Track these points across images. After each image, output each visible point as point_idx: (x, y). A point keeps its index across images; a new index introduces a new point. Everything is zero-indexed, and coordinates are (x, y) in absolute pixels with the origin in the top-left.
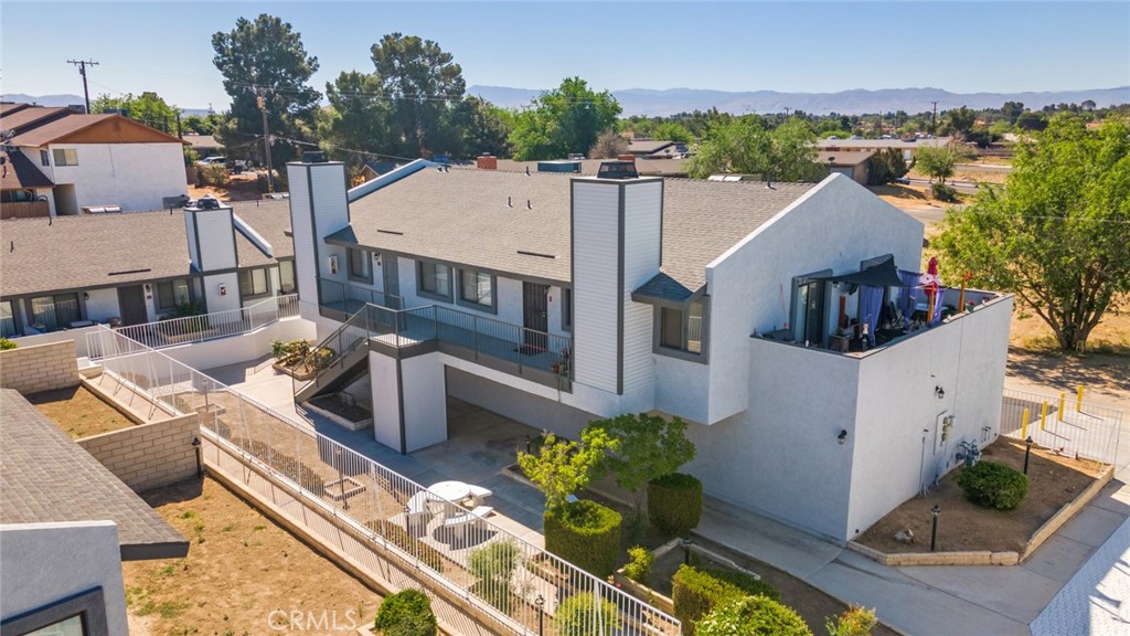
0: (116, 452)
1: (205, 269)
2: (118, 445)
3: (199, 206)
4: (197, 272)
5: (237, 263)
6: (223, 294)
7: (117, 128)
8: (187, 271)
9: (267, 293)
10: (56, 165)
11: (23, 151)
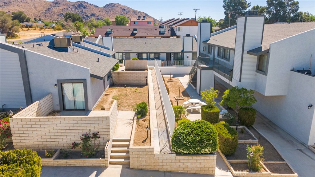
0: (131, 76)
1: (184, 51)
2: (132, 74)
5: (192, 50)
6: (188, 57)
7: (192, 22)
8: (181, 51)
10: (178, 31)
11: (174, 28)
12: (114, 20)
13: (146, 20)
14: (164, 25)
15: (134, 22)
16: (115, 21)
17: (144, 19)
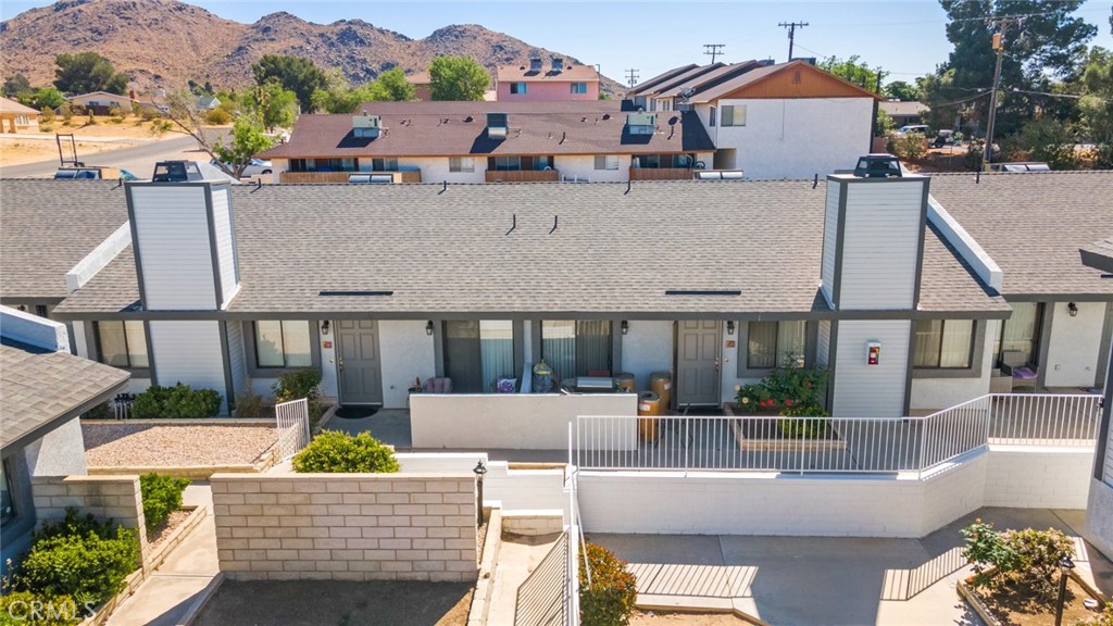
1: (844, 305)
3: (858, 171)
4: (826, 308)
5: (916, 299)
6: (874, 361)
7: (797, 79)
8: (805, 304)
9: (970, 368)
10: (722, 125)
11: (696, 109)
12: (425, 78)
13: (566, 75)
14: (645, 97)
15: (514, 87)
16: (429, 81)
17: (558, 73)
